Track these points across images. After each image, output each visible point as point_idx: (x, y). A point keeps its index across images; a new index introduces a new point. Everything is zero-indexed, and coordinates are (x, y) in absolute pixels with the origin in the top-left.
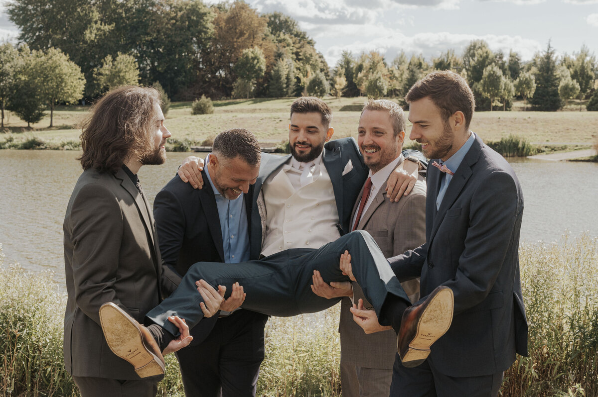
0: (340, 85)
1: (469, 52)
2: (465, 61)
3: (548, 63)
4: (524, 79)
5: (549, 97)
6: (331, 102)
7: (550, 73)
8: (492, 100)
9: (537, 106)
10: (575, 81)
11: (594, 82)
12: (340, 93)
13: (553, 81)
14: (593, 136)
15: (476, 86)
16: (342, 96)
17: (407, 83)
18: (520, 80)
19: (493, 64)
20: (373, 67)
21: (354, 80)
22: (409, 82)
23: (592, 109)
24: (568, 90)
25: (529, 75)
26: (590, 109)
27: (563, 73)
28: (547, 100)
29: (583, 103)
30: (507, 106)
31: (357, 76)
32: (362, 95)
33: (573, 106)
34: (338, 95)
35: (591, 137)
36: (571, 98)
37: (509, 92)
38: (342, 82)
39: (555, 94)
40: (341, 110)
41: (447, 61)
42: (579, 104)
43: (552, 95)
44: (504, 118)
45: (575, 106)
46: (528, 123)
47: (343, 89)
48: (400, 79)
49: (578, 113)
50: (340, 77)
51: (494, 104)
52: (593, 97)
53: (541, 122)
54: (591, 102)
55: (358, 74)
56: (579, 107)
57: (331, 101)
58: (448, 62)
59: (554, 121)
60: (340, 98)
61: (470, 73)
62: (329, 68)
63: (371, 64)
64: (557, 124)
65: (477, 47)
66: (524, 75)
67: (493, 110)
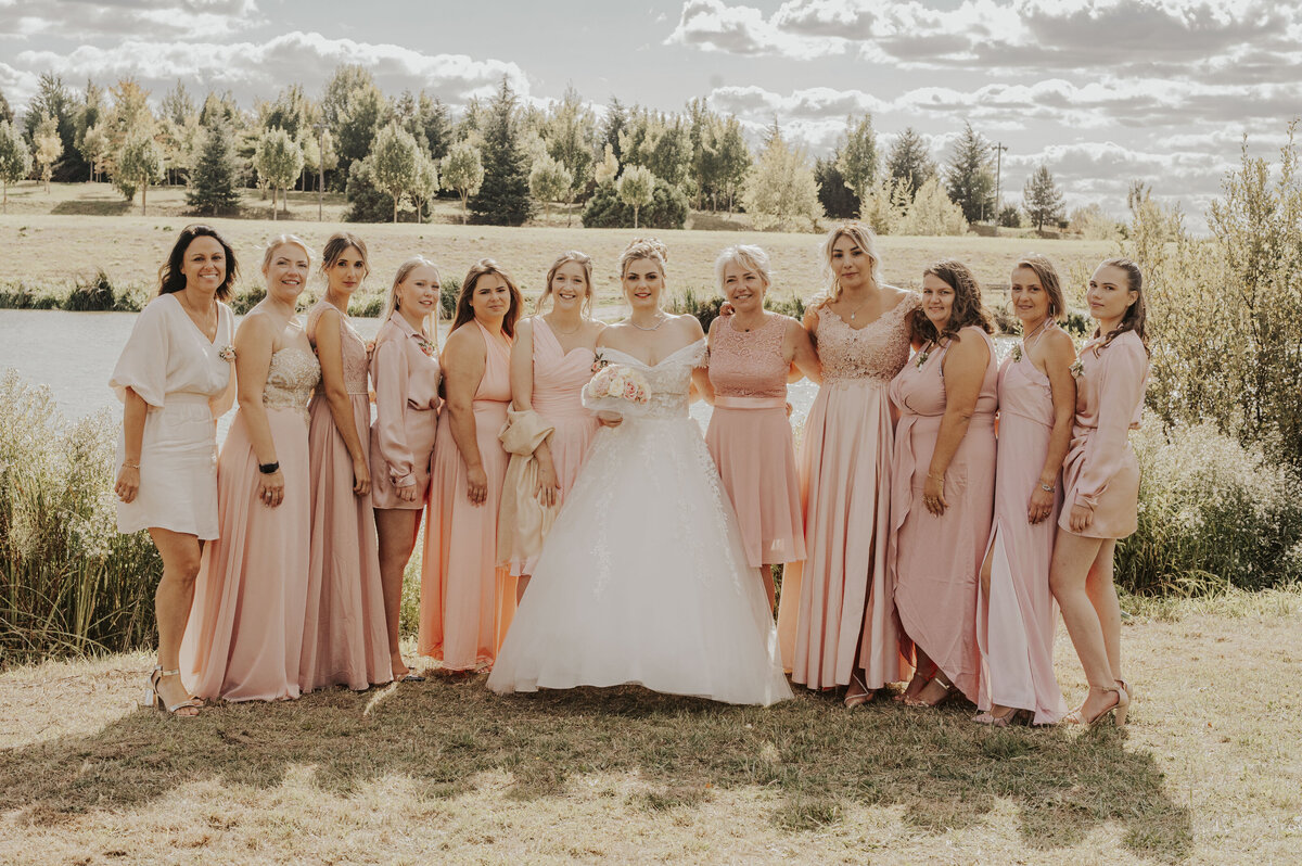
0: (49, 154)
1: (335, 92)
2: (325, 112)
3: (504, 124)
4: (462, 156)
5: (507, 196)
6: (27, 193)
7: (507, 145)
8: (396, 199)
9: (481, 214)
10: (561, 163)
11: (594, 166)
12: (48, 173)
13: (515, 162)
14: (610, 278)
15: (358, 168)
16: (52, 180)
17: (205, 155)
18: (453, 158)
19: (394, 121)
20: (127, 117)
21: (76, 143)
22: (210, 154)
23: (594, 223)
24: (547, 183)
25: (469, 148)
26: (589, 222)
27: (532, 147)
28: (503, 203)
29: (574, 211)
30: (422, 213)
31: (83, 135)
32: (94, 179)
33: (554, 216)
34: (43, 177)
35: (608, 281)
36: (555, 198)
37: (428, 182)
38: (52, 147)
39: (521, 189)
40: (55, 212)
41: (292, 111)
42: (565, 211)
43: (512, 192)
44: (432, 238)
45: (560, 216)
46: (481, 249)
47: (52, 164)
48: (184, 145)
49: (563, 230)
50: (48, 136)
51: (398, 208)
52: (594, 198)
53: (508, 248)
54: (591, 209)
55: (86, 130)
56: (565, 218)
57: (28, 190)
58: (295, 113)
59: (532, 245)
60: (48, 183)
61: (337, 138)
62: (13, 114)
63: (122, 109)
64: (540, 253)
65: (350, 82)
66: (458, 149)
67: (398, 221)
